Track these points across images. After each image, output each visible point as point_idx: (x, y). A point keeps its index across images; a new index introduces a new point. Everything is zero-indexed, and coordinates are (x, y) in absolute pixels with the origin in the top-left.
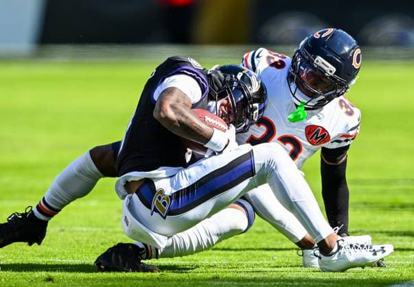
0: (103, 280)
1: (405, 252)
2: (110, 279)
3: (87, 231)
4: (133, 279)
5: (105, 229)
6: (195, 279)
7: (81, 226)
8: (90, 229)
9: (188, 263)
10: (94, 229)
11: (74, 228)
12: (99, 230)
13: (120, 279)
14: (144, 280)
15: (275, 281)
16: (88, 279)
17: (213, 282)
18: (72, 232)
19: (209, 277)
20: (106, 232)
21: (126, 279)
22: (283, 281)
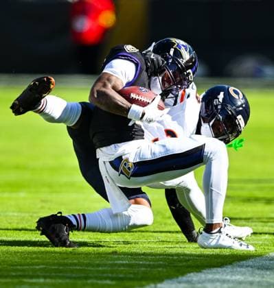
0: (29, 253)
1: (258, 235)
2: (35, 253)
3: (17, 216)
4: (52, 253)
5: (31, 214)
6: (99, 253)
7: (13, 212)
8: (19, 214)
9: (94, 240)
10: (23, 215)
11: (7, 213)
12: (27, 215)
13: (42, 253)
14: (60, 253)
15: (160, 255)
16: (18, 252)
17: (112, 256)
18: (6, 216)
19: (110, 251)
20: (31, 216)
21: (47, 252)
22: (166, 255)
